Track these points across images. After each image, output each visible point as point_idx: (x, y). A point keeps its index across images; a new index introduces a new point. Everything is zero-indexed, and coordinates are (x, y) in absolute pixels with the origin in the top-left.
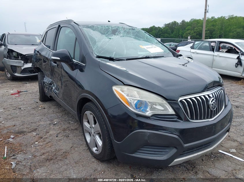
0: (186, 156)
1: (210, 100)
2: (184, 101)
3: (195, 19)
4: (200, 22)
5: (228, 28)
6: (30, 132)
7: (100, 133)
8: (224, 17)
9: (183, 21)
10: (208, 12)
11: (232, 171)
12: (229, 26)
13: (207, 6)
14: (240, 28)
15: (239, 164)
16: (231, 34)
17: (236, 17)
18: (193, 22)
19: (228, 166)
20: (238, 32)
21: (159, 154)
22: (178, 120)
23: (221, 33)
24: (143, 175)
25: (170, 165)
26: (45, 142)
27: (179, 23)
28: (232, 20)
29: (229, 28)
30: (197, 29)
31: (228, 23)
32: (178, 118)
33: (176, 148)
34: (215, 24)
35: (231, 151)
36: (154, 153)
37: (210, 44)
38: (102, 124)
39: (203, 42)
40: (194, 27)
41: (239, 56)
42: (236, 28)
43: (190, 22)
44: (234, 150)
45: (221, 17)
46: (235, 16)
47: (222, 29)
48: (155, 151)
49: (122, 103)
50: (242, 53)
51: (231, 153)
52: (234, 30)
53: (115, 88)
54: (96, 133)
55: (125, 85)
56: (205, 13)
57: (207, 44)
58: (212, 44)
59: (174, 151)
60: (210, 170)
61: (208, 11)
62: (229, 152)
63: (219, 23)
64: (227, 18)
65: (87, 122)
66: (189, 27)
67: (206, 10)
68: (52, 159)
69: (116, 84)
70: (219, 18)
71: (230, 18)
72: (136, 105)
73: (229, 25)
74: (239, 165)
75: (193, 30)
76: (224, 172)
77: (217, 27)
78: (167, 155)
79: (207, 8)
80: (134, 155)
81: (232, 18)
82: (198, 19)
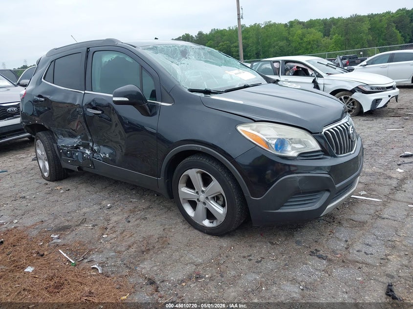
0: (335, 200)
1: (349, 128)
2: (327, 132)
3: (217, 29)
4: (226, 34)
5: (266, 41)
6: (79, 225)
7: (221, 194)
8: (259, 25)
9: (200, 34)
10: (242, 18)
11: (374, 213)
12: (268, 38)
13: (241, 9)
14: (283, 40)
15: (377, 204)
16: (272, 50)
17: (275, 24)
18: (215, 34)
19: (368, 209)
20: (281, 47)
21: (310, 203)
22: (324, 156)
23: (258, 48)
24: (283, 239)
25: (322, 215)
26: (118, 233)
27: (194, 36)
28: (271, 30)
29: (269, 41)
30: (223, 45)
31: (265, 33)
32: (324, 155)
33: (328, 190)
34: (247, 35)
35: (361, 194)
36: (304, 202)
37: (272, 66)
38: (226, 181)
39: (261, 63)
40: (217, 42)
41: (315, 79)
42: (277, 41)
43: (210, 34)
44: (364, 193)
45: (255, 24)
46: (273, 22)
47: (258, 43)
48: (305, 200)
49: (257, 145)
50: (317, 74)
51: (362, 196)
52: (275, 43)
53: (240, 128)
54: (209, 197)
55: (255, 121)
56: (239, 19)
57: (269, 66)
58: (276, 65)
59: (326, 195)
60: (352, 217)
61: (242, 16)
62: (360, 195)
63: (253, 34)
64: (263, 26)
65: (185, 187)
66: (211, 42)
67: (239, 14)
68: (149, 250)
69: (241, 123)
70: (251, 27)
71: (267, 26)
72: (276, 145)
73: (267, 36)
74: (378, 206)
75: (217, 47)
76: (368, 216)
77: (251, 40)
78: (319, 202)
79: (241, 13)
80: (279, 211)
81: (269, 26)
82: (222, 29)
